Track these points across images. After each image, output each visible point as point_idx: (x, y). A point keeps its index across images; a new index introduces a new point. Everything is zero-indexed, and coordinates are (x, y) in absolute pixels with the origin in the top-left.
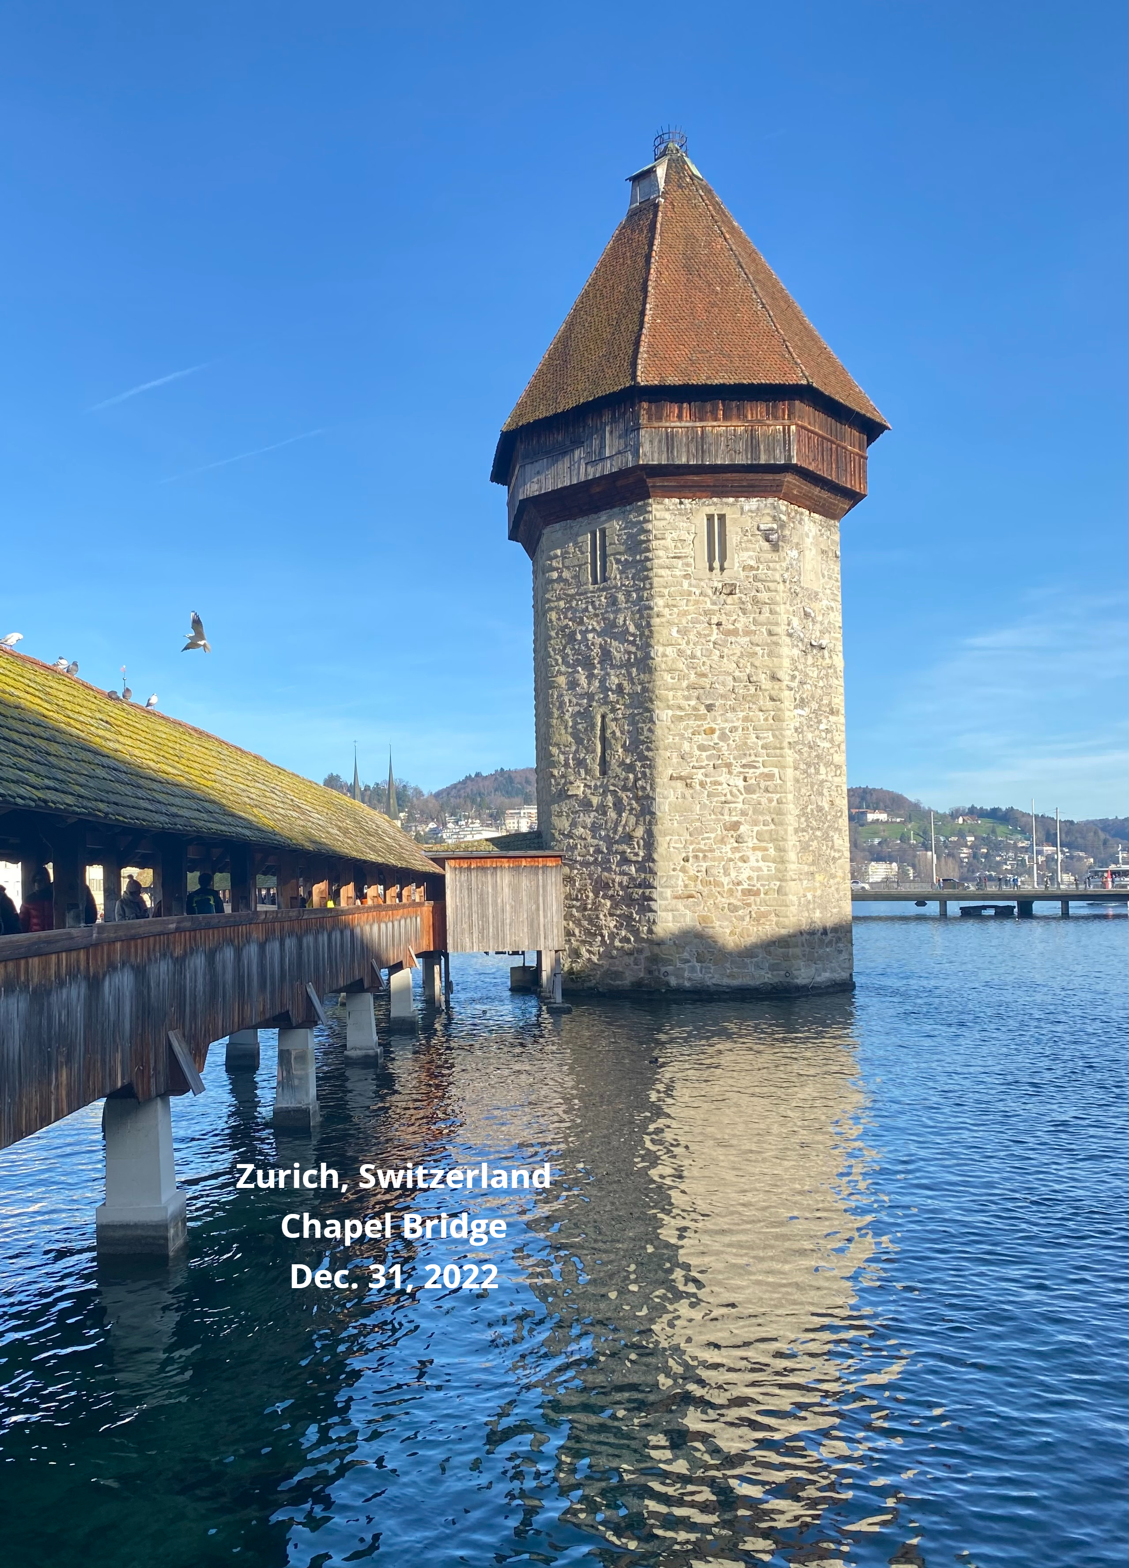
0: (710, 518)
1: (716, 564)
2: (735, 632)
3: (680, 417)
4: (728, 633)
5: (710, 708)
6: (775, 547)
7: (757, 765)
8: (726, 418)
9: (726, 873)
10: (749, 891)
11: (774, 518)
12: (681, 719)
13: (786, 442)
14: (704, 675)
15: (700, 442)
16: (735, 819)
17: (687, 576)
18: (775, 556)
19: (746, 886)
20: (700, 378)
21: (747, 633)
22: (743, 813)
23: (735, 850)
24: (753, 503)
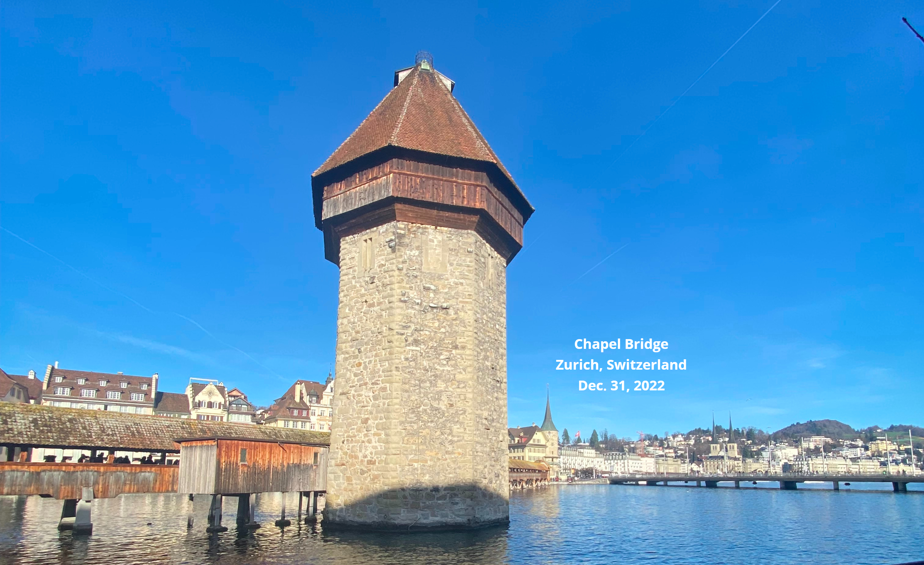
1: (368, 267)
2: (373, 305)
4: (370, 306)
5: (360, 351)
6: (394, 250)
7: (378, 382)
8: (360, 181)
9: (361, 451)
10: (371, 461)
11: (396, 233)
12: (347, 359)
14: (359, 332)
15: (347, 200)
16: (366, 416)
17: (354, 278)
18: (393, 255)
19: (369, 458)
21: (379, 304)
22: (371, 413)
23: (366, 435)
24: (384, 228)
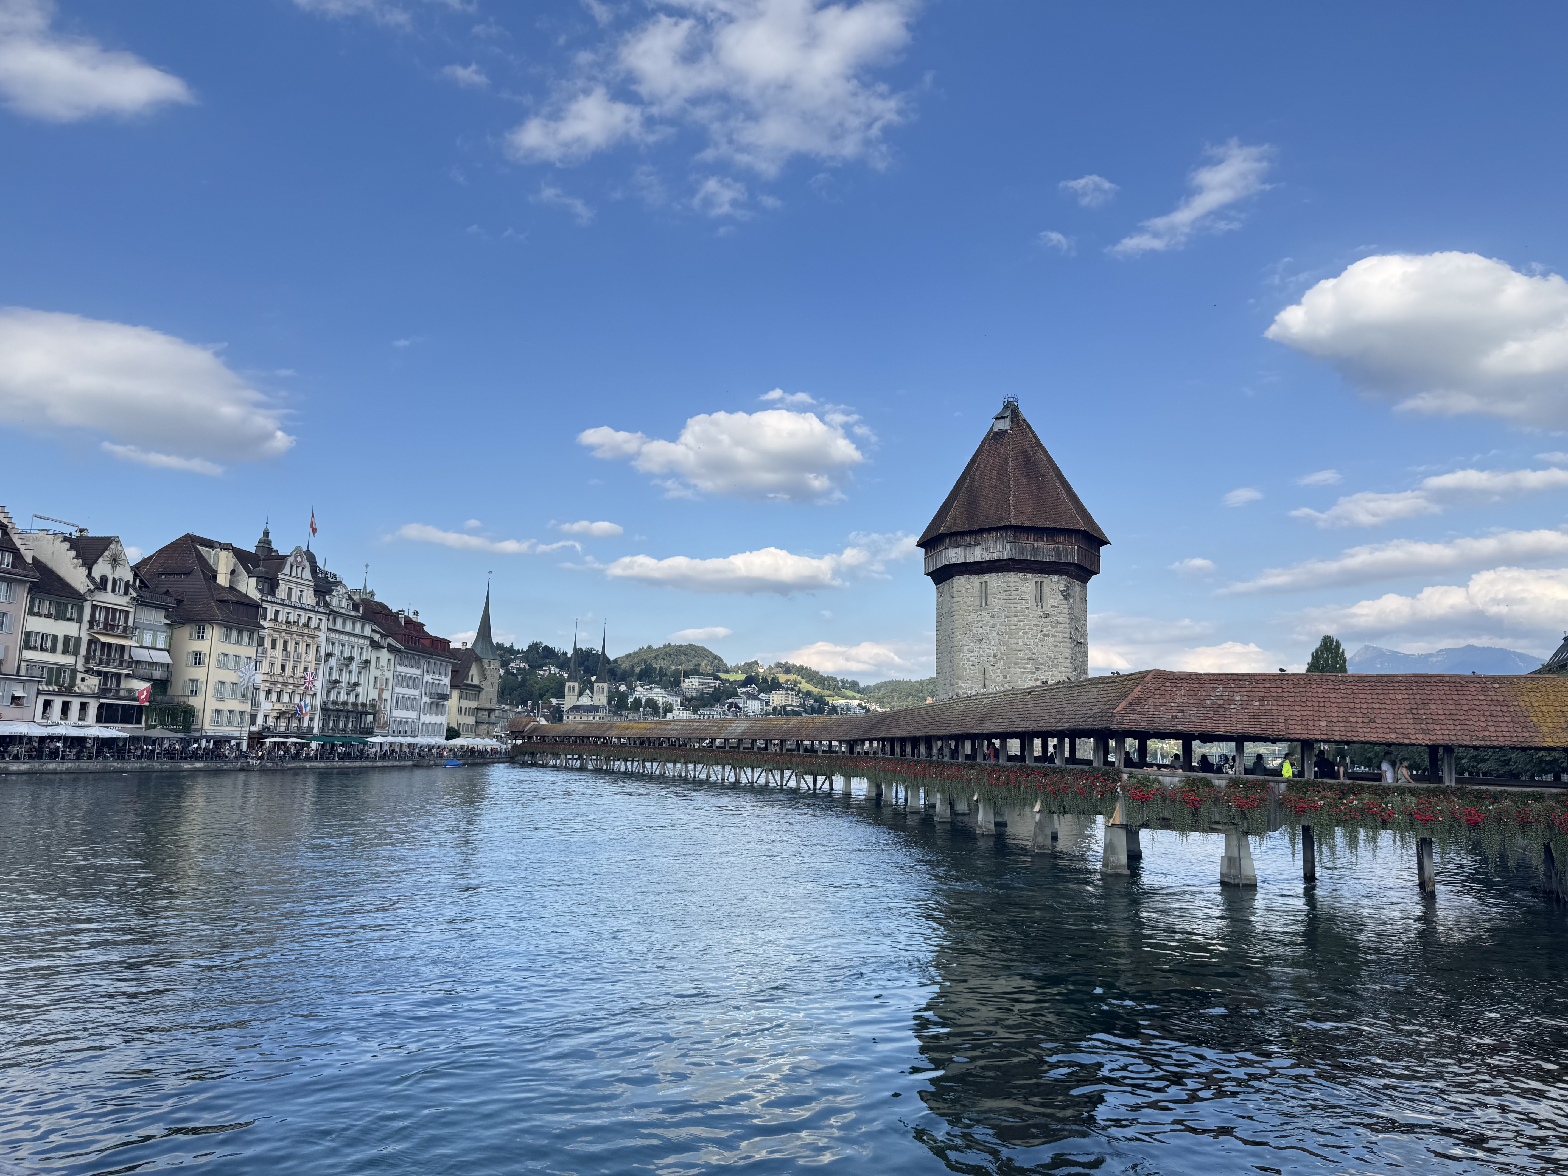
0: (1036, 582)
1: (1040, 604)
2: (1048, 635)
3: (1027, 539)
4: (1045, 635)
5: (1038, 669)
6: (1066, 598)
8: (1047, 541)
11: (1066, 585)
12: (1024, 673)
13: (1073, 552)
14: (1033, 654)
15: (1035, 551)
17: (1027, 608)
18: (1065, 602)
20: (1039, 524)
21: (1054, 636)
24: (1056, 578)
